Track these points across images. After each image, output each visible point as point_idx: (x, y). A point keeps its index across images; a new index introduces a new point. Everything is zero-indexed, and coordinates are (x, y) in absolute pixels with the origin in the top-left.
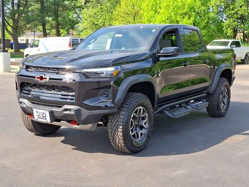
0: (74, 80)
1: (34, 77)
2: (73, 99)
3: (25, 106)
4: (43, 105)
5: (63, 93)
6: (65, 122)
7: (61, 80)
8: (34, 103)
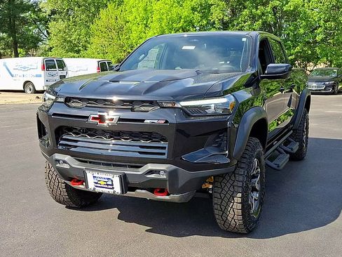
0: (166, 122)
1: (87, 117)
2: (164, 154)
3: (66, 166)
4: (103, 164)
5: (143, 143)
6: (144, 191)
7: (143, 121)
8: (86, 162)
